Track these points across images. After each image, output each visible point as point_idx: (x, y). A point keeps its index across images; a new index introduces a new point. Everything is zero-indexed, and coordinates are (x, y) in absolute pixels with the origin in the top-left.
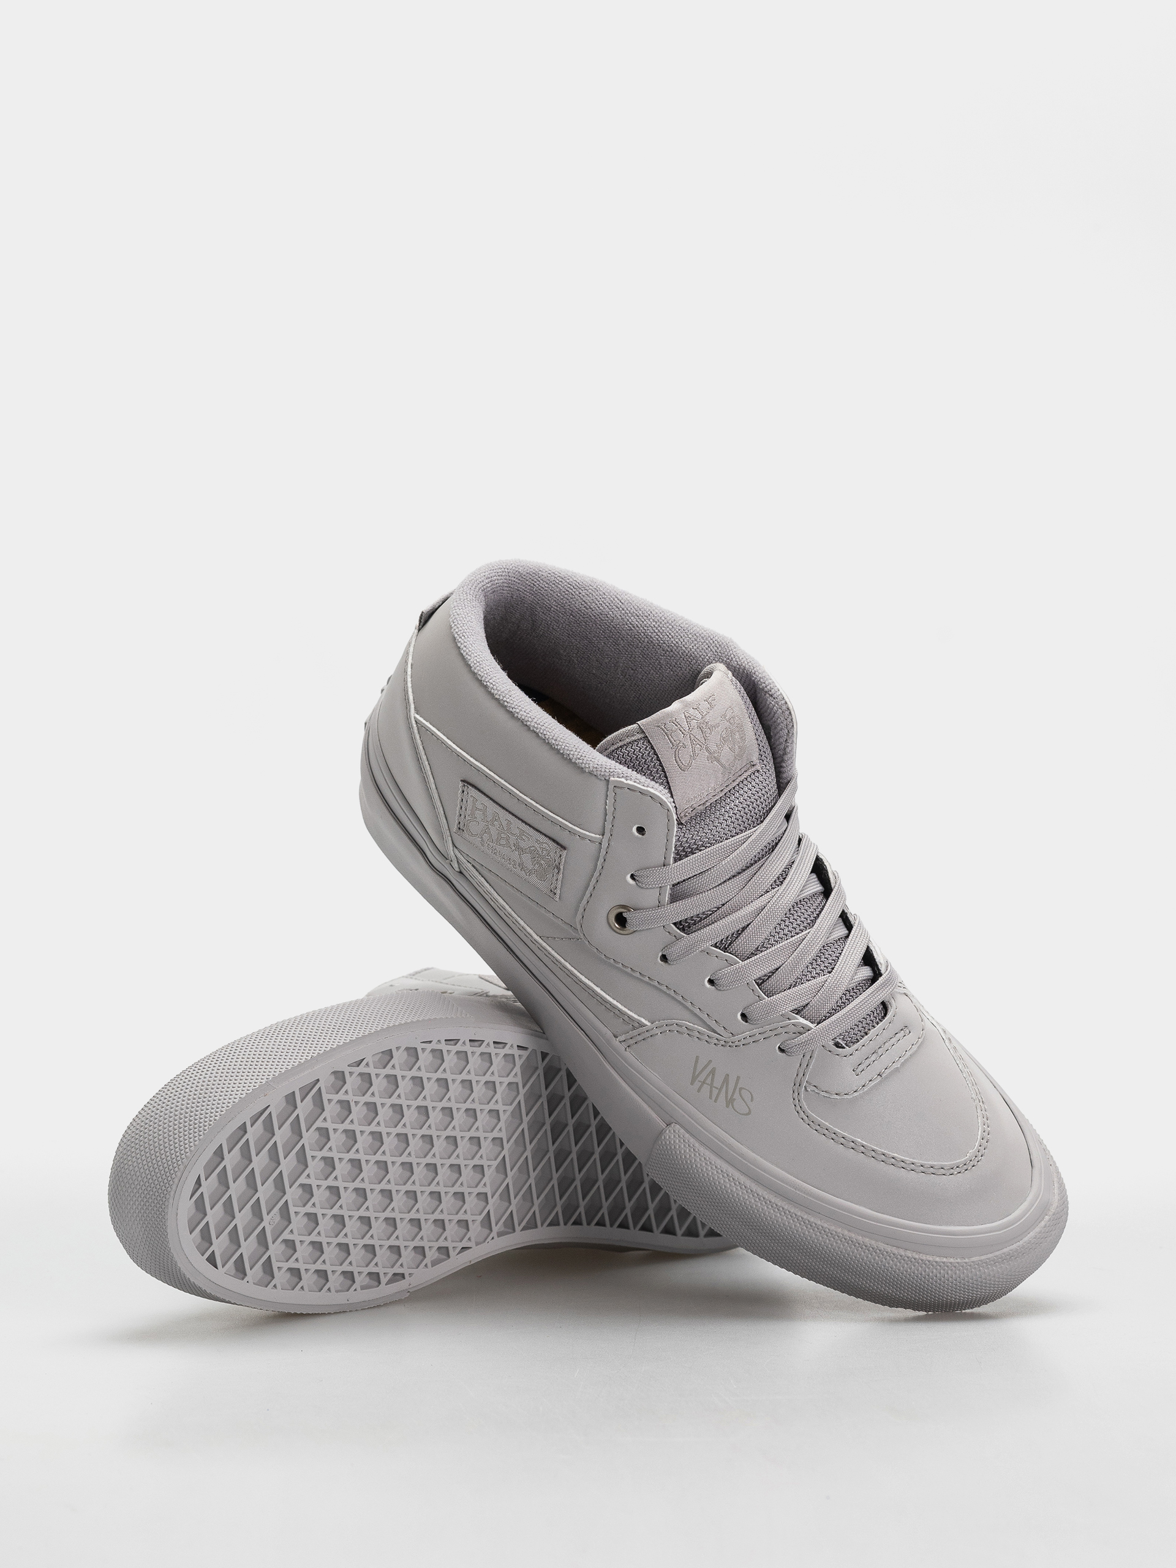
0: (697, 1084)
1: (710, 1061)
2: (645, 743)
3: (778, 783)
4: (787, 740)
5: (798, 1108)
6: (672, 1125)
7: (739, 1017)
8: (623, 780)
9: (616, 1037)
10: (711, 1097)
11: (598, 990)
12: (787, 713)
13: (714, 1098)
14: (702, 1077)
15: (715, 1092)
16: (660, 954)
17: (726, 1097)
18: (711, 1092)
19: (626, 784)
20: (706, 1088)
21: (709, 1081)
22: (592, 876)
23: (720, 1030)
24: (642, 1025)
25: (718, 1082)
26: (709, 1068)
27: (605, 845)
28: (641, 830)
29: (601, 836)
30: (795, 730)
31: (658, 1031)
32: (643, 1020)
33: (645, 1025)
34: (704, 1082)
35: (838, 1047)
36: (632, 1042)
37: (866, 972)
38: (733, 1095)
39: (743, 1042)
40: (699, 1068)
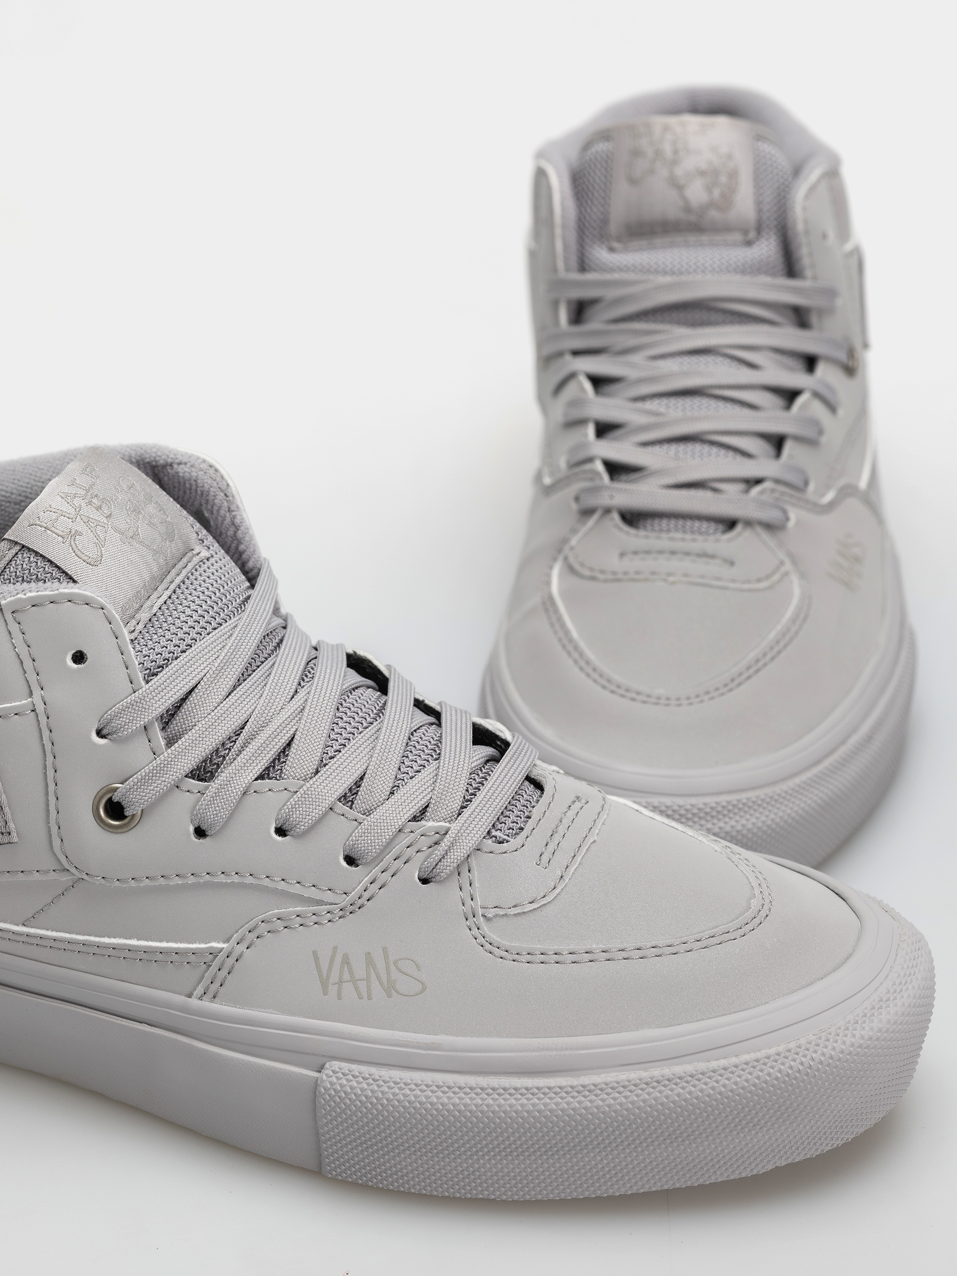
0: (333, 990)
1: (335, 949)
2: (32, 559)
3: (245, 572)
4: (229, 508)
5: (488, 946)
6: (327, 1065)
7: (344, 864)
8: (21, 596)
9: (190, 996)
10: (360, 997)
11: (134, 942)
12: (211, 471)
13: (365, 995)
14: (334, 978)
15: (363, 986)
16: (192, 829)
17: (381, 984)
18: (357, 989)
19: (25, 599)
20: (348, 988)
21: (346, 976)
22: (45, 767)
23: (328, 896)
24: (214, 953)
25: (360, 971)
26: (338, 959)
27: (40, 708)
28: (79, 657)
29: (30, 700)
30: (233, 489)
31: (242, 947)
32: (215, 945)
33: (221, 949)
34: (341, 982)
35: (500, 843)
36: (214, 987)
37: (487, 751)
38: (388, 973)
39: (367, 895)
40: (324, 966)
